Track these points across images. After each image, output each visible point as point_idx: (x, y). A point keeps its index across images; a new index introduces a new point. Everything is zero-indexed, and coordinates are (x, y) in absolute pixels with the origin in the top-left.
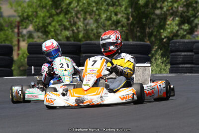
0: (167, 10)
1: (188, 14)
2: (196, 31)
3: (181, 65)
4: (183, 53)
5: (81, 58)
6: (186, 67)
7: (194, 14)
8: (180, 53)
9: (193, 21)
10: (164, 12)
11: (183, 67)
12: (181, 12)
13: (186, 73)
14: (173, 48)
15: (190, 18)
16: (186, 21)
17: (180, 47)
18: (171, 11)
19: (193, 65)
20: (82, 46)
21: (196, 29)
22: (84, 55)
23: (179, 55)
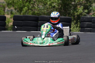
0: (77, 2)
1: (87, 5)
2: (91, 13)
3: (86, 28)
4: (87, 23)
5: (38, 23)
6: (88, 29)
7: (90, 5)
8: (86, 23)
9: (89, 8)
10: (76, 3)
11: (87, 29)
12: (84, 3)
13: (88, 32)
14: (82, 20)
15: (88, 6)
16: (86, 8)
17: (86, 20)
18: (79, 3)
19: (91, 29)
20: (39, 18)
21: (90, 12)
22: (40, 22)
23: (85, 23)
